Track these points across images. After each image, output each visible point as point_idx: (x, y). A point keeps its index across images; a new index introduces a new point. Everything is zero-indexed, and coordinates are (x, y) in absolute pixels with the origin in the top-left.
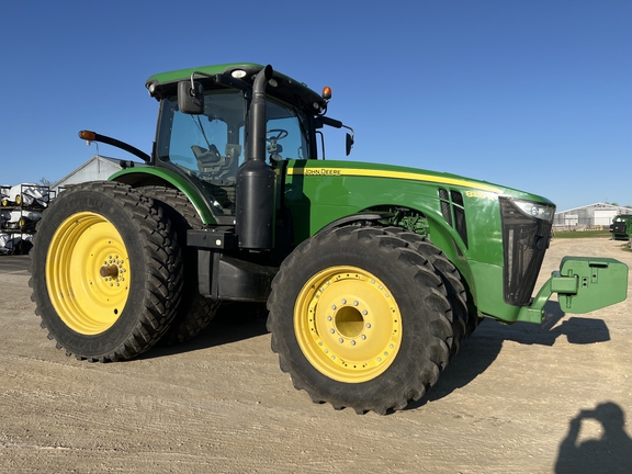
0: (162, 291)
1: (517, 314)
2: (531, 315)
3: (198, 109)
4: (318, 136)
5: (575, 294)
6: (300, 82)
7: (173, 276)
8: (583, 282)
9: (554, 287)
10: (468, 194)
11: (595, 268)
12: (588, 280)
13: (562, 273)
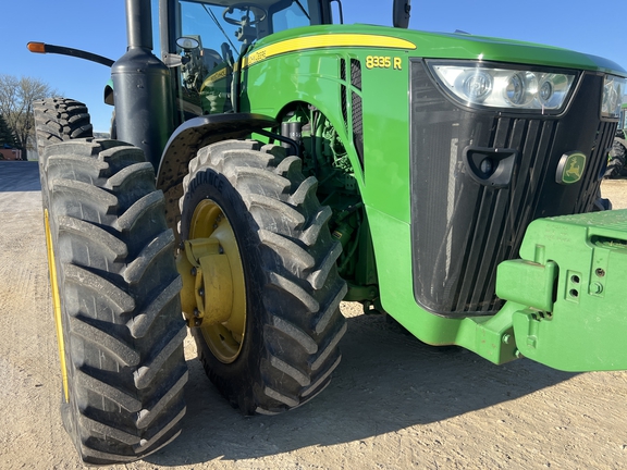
2: (479, 340)
5: (548, 315)
8: (572, 285)
9: (501, 289)
10: (369, 62)
11: (602, 251)
12: (584, 281)
13: (522, 253)
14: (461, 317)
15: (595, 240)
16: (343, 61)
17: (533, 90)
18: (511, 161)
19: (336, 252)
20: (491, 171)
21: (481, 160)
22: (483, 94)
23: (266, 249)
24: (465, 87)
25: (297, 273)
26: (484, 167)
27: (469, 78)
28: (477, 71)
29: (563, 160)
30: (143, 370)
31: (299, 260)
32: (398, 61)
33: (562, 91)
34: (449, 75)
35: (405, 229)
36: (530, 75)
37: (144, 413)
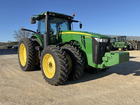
0: (31, 58)
1: (97, 66)
2: (100, 66)
3: (34, 22)
4: (71, 25)
5: (108, 61)
6: (62, 14)
7: (33, 56)
8: (109, 58)
9: (103, 60)
10: (86, 37)
11: (112, 55)
12: (110, 58)
13: (105, 56)
14: (98, 64)
15: (111, 54)
16: (81, 36)
17: (104, 40)
18: (103, 47)
19: (83, 58)
20: (101, 48)
21: (100, 47)
22: (100, 41)
23: (76, 58)
24: (98, 40)
25: (79, 60)
26: (100, 48)
27: (98, 39)
28: (99, 39)
29: (107, 47)
30: (67, 70)
31: (80, 59)
32: (90, 37)
33: (107, 40)
34: (96, 39)
35: (92, 55)
36: (104, 39)
37: (66, 76)
